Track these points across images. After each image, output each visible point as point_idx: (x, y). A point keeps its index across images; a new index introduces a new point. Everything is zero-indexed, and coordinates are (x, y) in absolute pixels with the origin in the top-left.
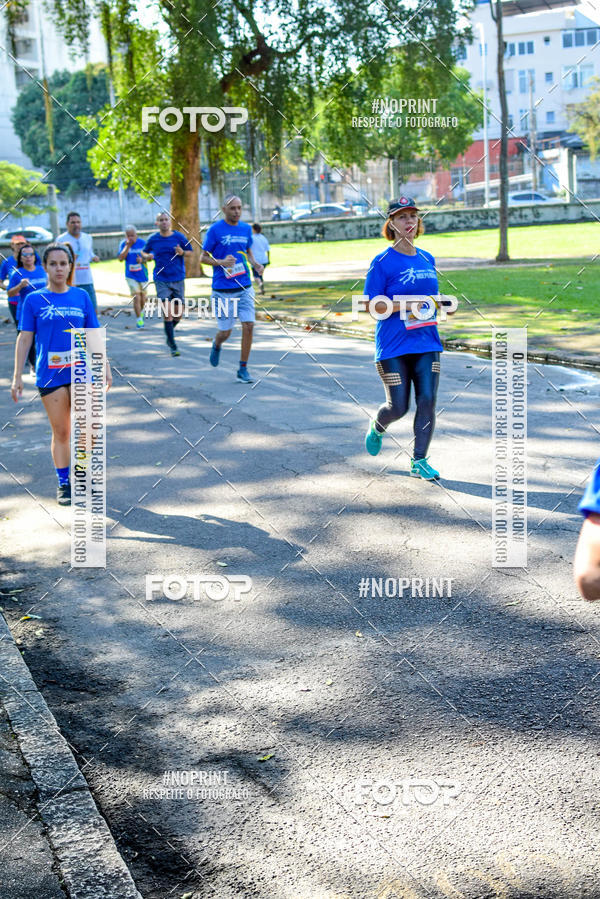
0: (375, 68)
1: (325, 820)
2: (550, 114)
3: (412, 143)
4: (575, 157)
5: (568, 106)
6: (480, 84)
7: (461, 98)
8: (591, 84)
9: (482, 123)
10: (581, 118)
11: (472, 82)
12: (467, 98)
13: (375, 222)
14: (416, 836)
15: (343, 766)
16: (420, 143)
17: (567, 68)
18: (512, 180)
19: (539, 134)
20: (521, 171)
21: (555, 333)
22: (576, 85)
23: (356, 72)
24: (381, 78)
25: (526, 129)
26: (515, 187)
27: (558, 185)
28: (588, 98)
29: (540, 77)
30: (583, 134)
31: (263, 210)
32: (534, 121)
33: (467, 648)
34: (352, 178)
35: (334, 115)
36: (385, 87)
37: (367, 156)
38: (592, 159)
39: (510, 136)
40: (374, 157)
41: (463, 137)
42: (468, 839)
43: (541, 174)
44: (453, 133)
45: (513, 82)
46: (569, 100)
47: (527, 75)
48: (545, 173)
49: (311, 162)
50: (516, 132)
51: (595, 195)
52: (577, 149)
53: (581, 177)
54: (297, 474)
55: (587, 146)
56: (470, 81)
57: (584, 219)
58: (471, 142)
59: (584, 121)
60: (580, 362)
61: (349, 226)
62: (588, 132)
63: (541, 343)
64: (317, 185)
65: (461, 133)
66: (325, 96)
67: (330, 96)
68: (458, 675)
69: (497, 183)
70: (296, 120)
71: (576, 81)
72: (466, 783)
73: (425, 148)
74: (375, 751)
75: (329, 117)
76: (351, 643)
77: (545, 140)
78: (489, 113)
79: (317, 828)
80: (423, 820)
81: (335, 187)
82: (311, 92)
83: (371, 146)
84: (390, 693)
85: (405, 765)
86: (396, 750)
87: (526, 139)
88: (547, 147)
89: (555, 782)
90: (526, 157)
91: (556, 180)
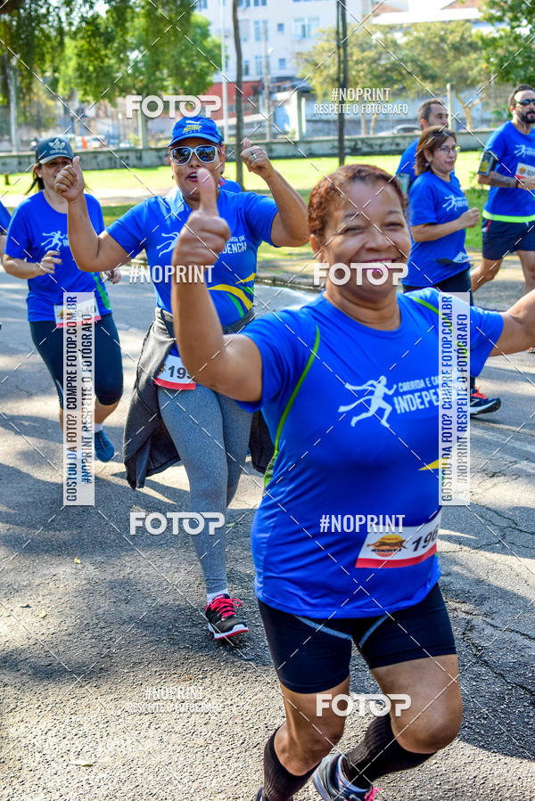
0: (121, 11)
1: (25, 771)
2: (282, 61)
3: (158, 83)
4: (303, 100)
5: (298, 54)
6: (219, 31)
7: (201, 43)
8: (317, 35)
9: (220, 66)
10: (309, 65)
11: (212, 30)
12: (208, 43)
13: (124, 154)
14: (117, 787)
15: (48, 709)
16: (166, 83)
17: (297, 20)
18: (247, 119)
19: (272, 78)
20: (256, 111)
21: (283, 257)
22: (304, 36)
23: (104, 15)
24: (126, 20)
25: (261, 73)
26: (251, 125)
27: (288, 123)
28: (314, 48)
29: (272, 27)
30: (310, 79)
31: (22, 142)
32: (268, 66)
33: (183, 572)
34: (106, 113)
35: (84, 55)
36: (131, 29)
37: (117, 94)
38: (319, 101)
39: (245, 78)
40: (124, 94)
41: (204, 79)
42: (170, 787)
43: (274, 114)
44: (195, 75)
45: (248, 31)
46: (298, 48)
47: (261, 25)
48: (279, 113)
49: (66, 97)
50: (252, 77)
51: (321, 134)
52: (306, 93)
53: (309, 118)
54: (30, 395)
55: (313, 90)
56: (210, 28)
57: (311, 155)
58: (211, 84)
59: (311, 68)
60: (305, 284)
61: (101, 157)
62: (314, 77)
63: (269, 266)
64: (73, 119)
65: (203, 75)
66: (74, 36)
67: (79, 36)
68: (172, 602)
69: (234, 121)
70: (48, 57)
71: (304, 32)
72: (173, 722)
73: (171, 88)
74: (83, 690)
75: (79, 56)
76: (68, 570)
77: (278, 84)
78: (227, 57)
79: (15, 781)
80: (127, 767)
81: (89, 121)
82: (61, 32)
83: (121, 85)
84: (102, 624)
85: (112, 705)
86: (104, 688)
87: (260, 82)
88: (280, 89)
89: (262, 717)
90: (261, 98)
91: (286, 119)
